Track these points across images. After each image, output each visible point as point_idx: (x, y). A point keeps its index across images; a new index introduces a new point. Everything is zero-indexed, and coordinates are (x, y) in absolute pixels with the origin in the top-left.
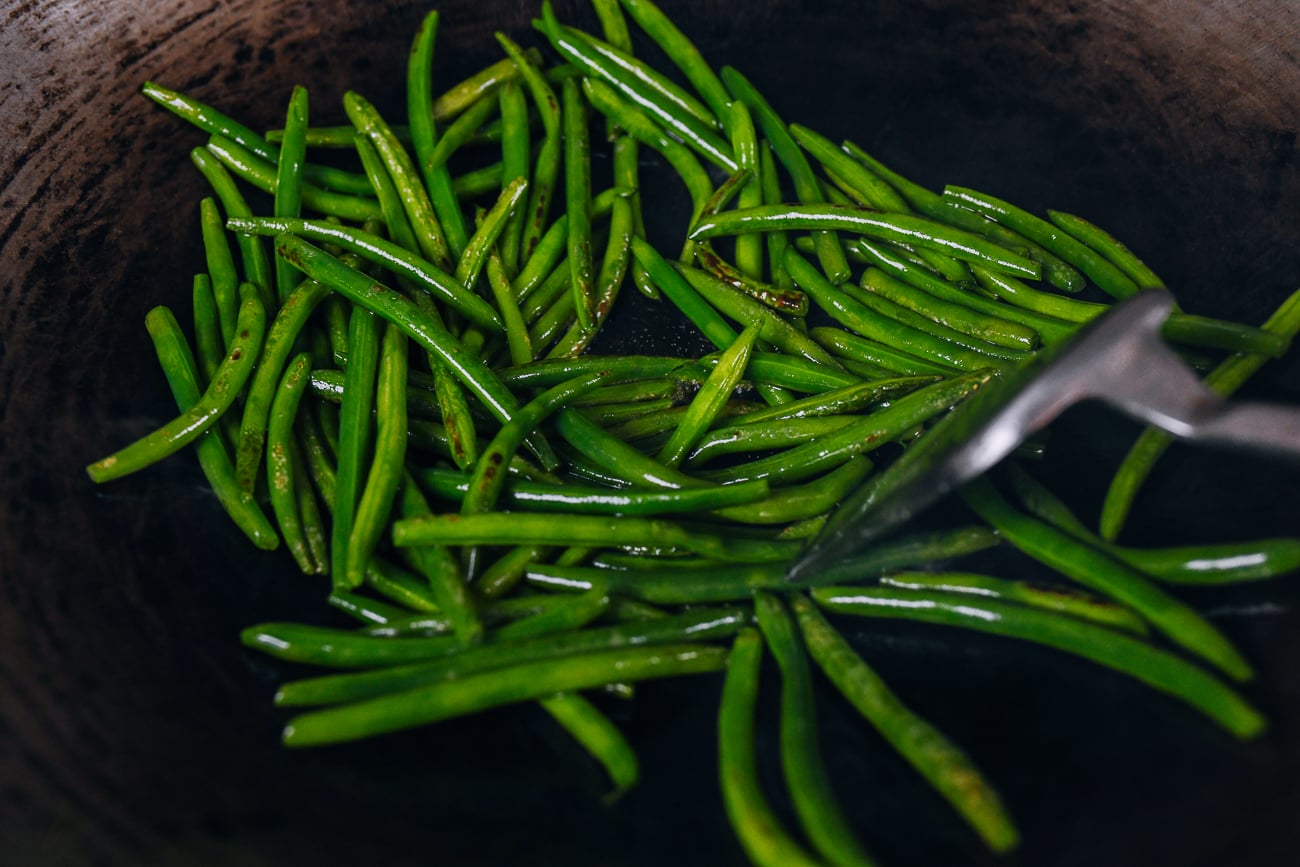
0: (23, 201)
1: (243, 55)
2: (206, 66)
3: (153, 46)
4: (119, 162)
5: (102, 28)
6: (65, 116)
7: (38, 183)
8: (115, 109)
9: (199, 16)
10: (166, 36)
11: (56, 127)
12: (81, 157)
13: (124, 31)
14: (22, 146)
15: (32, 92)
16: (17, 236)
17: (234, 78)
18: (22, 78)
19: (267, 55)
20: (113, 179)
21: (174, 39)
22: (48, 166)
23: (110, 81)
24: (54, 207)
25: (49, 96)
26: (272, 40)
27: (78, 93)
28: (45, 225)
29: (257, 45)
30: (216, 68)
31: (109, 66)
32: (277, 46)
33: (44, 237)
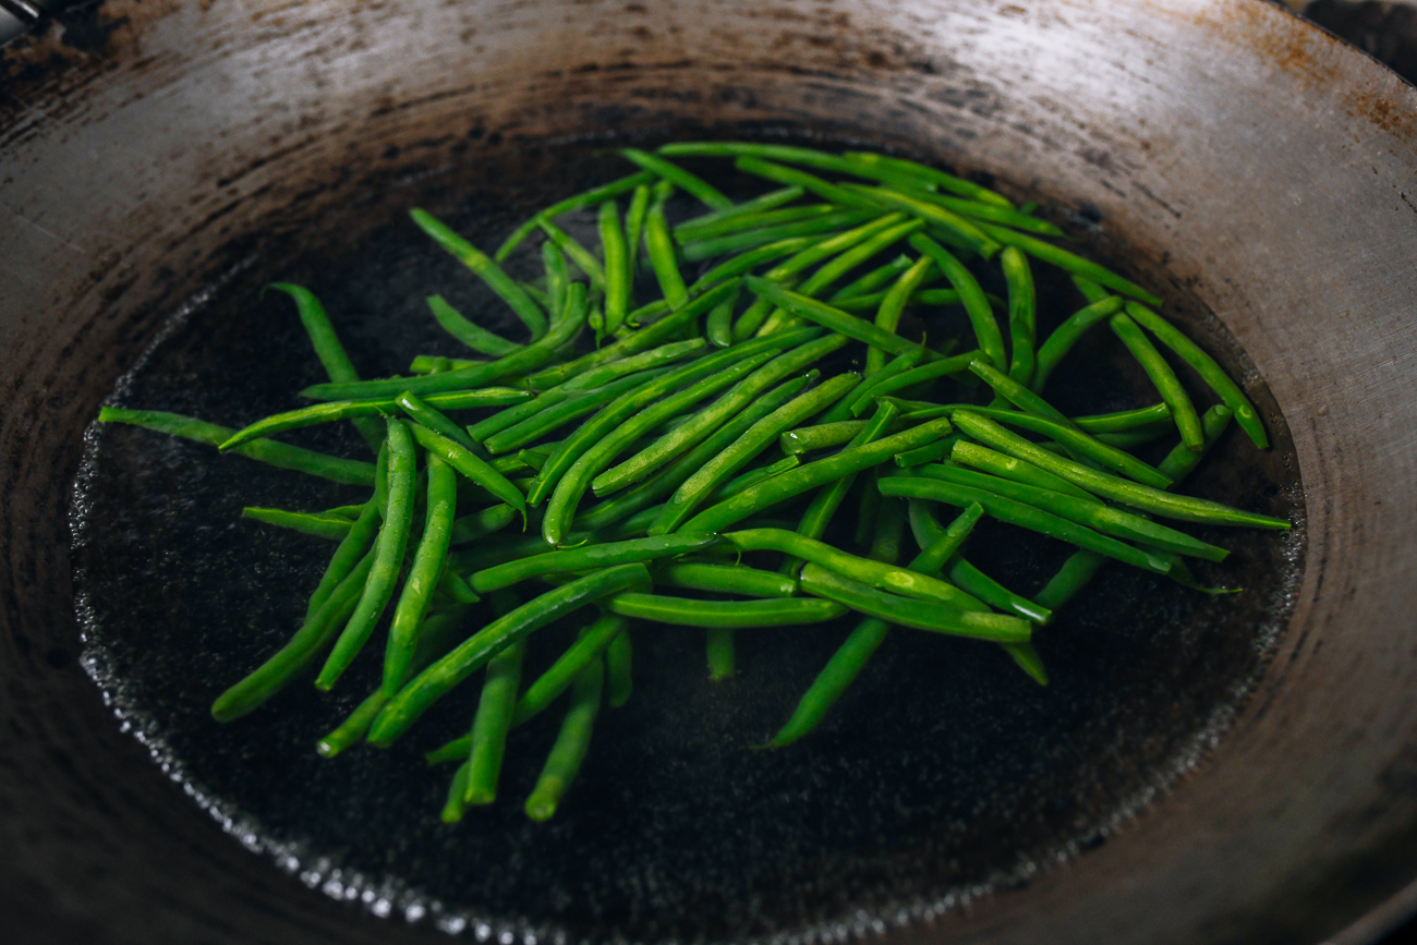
0: (244, 193)
1: (476, 133)
2: (440, 133)
3: (406, 106)
4: (335, 186)
5: (373, 82)
6: (311, 139)
7: (264, 182)
8: (352, 146)
9: (453, 93)
10: (419, 102)
11: (300, 146)
12: (308, 174)
13: (388, 87)
14: (266, 152)
15: (294, 115)
16: (226, 219)
17: (460, 148)
18: (292, 102)
19: (495, 139)
20: (324, 198)
21: (427, 106)
22: (279, 173)
23: (359, 124)
24: (267, 204)
25: (306, 122)
26: (505, 127)
27: (329, 126)
28: (253, 215)
29: (490, 128)
30: (449, 137)
31: (364, 112)
32: (508, 134)
33: (246, 224)
